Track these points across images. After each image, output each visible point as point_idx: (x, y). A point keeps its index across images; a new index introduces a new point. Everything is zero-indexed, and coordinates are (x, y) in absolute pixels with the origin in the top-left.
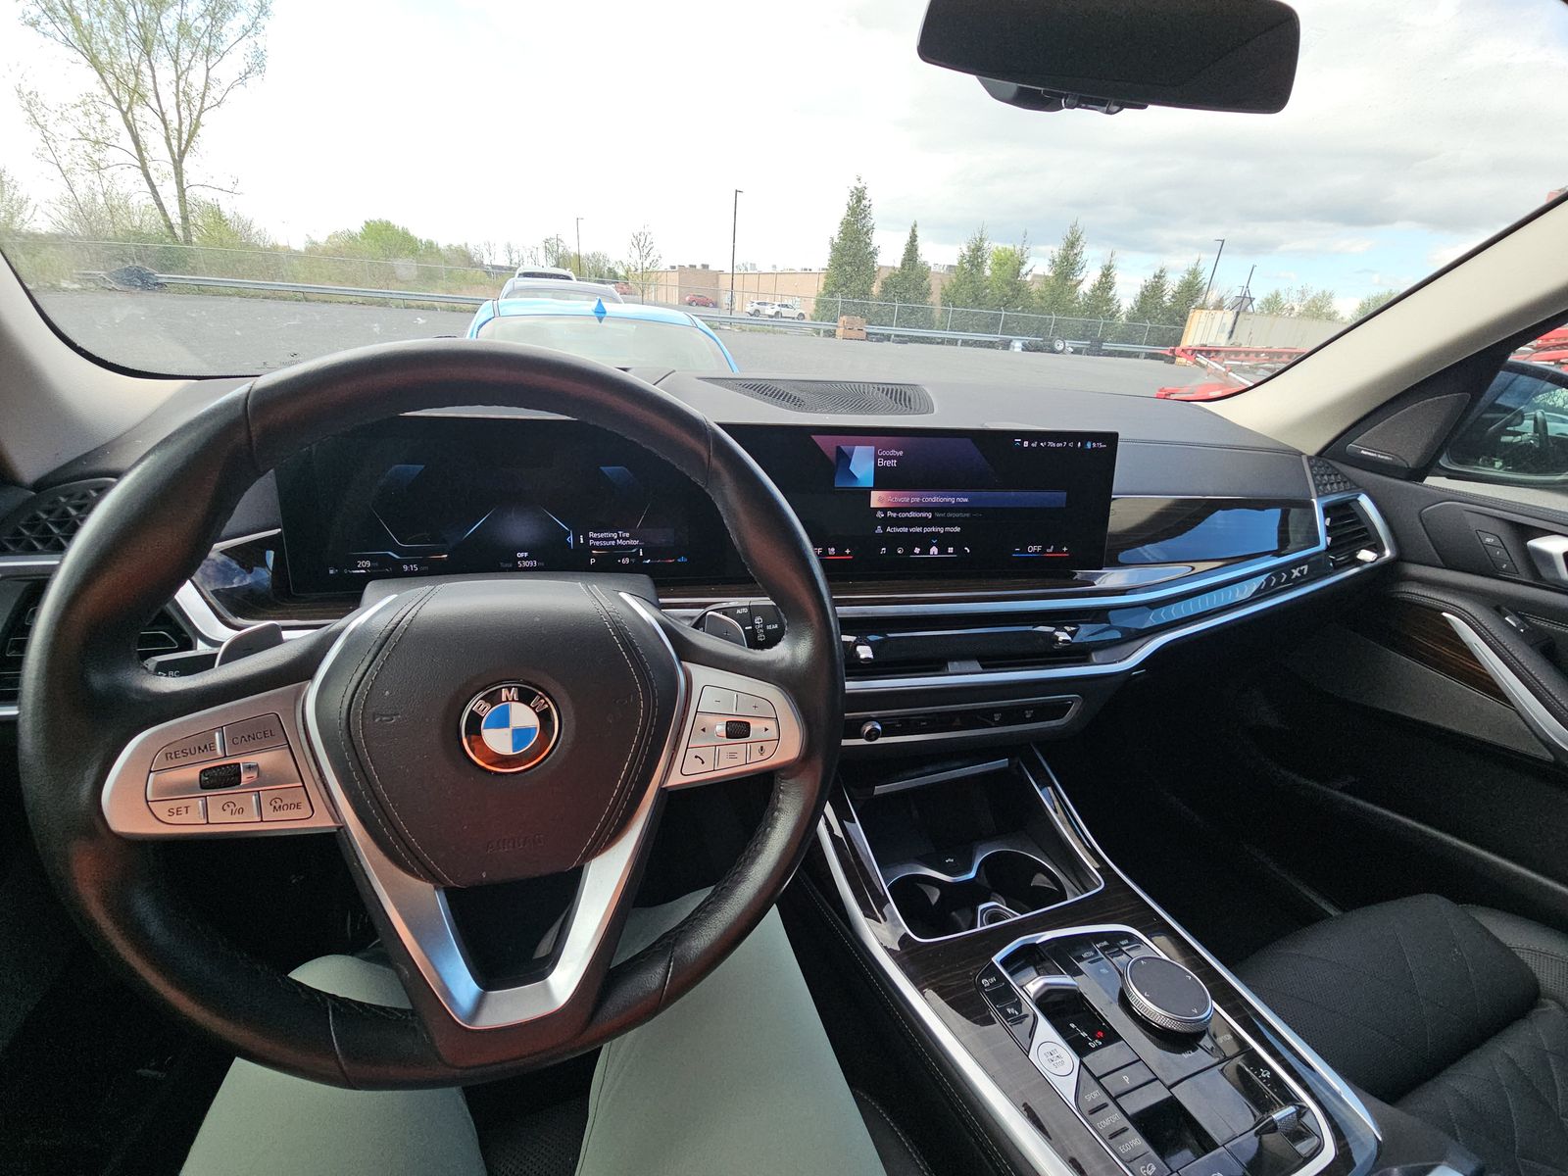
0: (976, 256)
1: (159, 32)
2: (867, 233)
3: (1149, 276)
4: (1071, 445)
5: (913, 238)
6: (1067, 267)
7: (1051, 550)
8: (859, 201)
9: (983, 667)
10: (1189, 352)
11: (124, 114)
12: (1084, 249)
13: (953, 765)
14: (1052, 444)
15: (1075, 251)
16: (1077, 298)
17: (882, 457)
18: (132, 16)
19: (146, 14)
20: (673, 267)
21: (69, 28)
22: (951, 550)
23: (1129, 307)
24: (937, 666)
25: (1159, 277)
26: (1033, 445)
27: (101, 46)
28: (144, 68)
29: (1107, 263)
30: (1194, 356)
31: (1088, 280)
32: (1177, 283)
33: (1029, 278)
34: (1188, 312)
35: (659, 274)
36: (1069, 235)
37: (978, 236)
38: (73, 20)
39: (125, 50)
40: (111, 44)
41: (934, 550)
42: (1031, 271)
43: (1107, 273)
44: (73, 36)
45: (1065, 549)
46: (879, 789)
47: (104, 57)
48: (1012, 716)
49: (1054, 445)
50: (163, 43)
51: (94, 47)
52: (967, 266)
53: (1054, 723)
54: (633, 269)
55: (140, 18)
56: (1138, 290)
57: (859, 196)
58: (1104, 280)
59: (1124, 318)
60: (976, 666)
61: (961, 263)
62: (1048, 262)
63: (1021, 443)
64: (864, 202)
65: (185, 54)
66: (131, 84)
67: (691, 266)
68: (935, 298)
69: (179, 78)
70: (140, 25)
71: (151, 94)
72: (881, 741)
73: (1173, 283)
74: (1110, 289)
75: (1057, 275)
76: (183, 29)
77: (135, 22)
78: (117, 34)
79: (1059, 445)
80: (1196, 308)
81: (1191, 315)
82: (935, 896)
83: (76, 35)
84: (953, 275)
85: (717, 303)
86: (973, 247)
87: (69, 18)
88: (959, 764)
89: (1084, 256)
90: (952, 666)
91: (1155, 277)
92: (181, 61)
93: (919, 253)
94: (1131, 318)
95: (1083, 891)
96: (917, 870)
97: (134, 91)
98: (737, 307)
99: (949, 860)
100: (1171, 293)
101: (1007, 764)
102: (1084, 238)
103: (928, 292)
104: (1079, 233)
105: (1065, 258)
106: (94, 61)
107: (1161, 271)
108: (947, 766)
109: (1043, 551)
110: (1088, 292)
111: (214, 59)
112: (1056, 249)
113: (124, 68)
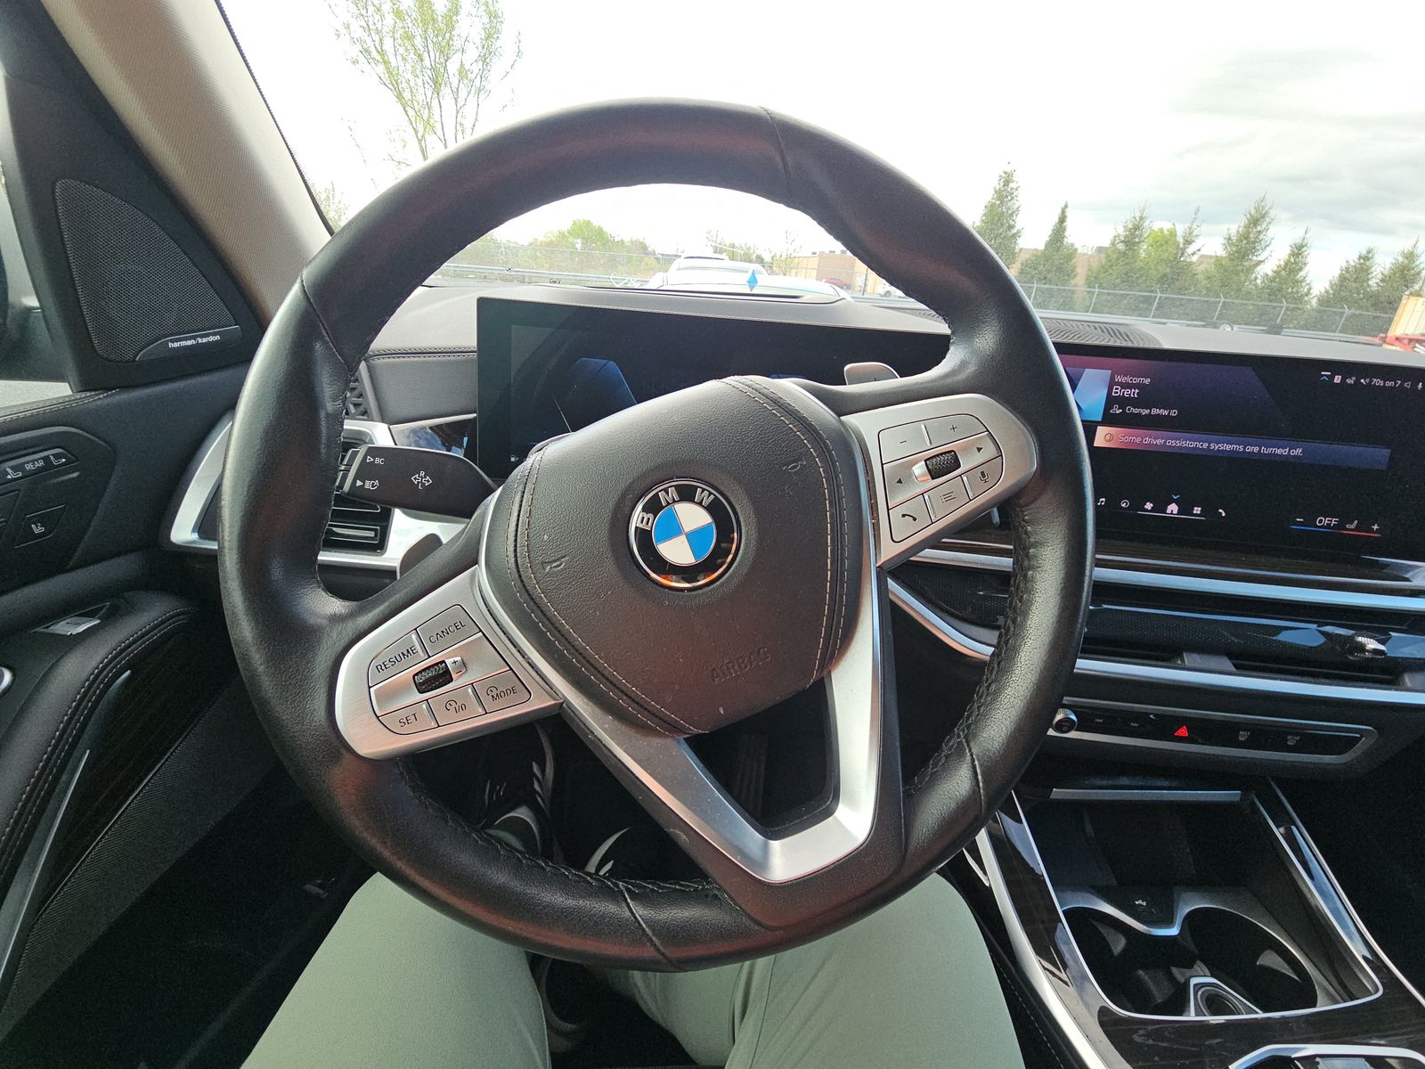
0: (1132, 237)
1: (446, 75)
2: (1011, 215)
3: (1353, 258)
4: (1407, 385)
5: (1062, 219)
6: (1245, 247)
7: (1353, 526)
8: (1007, 183)
9: (1236, 667)
10: (1406, 342)
11: (420, 141)
12: (1271, 226)
13: (1159, 783)
14: (1378, 382)
15: (1259, 228)
16: (1256, 278)
17: (1118, 384)
18: (427, 62)
19: (437, 60)
20: (814, 253)
21: (381, 69)
22: (1197, 510)
23: (1323, 290)
24: (1166, 653)
25: (1366, 258)
26: (1349, 381)
27: (405, 85)
28: (435, 103)
29: (1299, 241)
30: (1411, 346)
31: (1270, 260)
32: (1388, 266)
33: (1195, 259)
34: (1400, 299)
35: (801, 260)
36: (1253, 211)
37: (1138, 215)
38: (384, 62)
39: (421, 90)
40: (412, 84)
41: (1173, 508)
42: (1199, 250)
43: (1298, 251)
44: (385, 77)
45: (1376, 527)
46: (1058, 793)
47: (407, 95)
48: (1263, 737)
49: (1382, 383)
50: (448, 85)
51: (400, 86)
52: (1121, 247)
53: (1327, 759)
54: (778, 256)
55: (433, 64)
56: (1337, 273)
57: (1007, 179)
58: (1292, 260)
59: (1314, 302)
60: (1227, 664)
61: (1113, 244)
62: (1223, 241)
63: (1331, 378)
64: (1011, 185)
65: (463, 93)
66: (425, 117)
67: (831, 252)
68: (1079, 281)
69: (458, 112)
70: (433, 69)
71: (438, 126)
72: (1073, 734)
73: (1383, 264)
74: (1301, 269)
75: (1231, 257)
76: (463, 73)
77: (430, 67)
78: (417, 76)
79: (1389, 384)
80: (1411, 294)
81: (1403, 302)
82: (1118, 944)
83: (387, 75)
84: (1103, 256)
85: (850, 285)
86: (1130, 226)
87: (381, 60)
88: (1166, 784)
89: (1270, 233)
90: (1189, 659)
91: (1360, 257)
92: (459, 100)
93: (1067, 234)
94: (1325, 301)
95: (1346, 997)
96: (1096, 904)
97: (427, 122)
98: (869, 289)
99: (1140, 902)
100: (1380, 276)
101: (1238, 799)
102: (1272, 213)
103: (1071, 274)
104: (1266, 209)
105: (1245, 236)
106: (399, 96)
107: (1369, 252)
108: (1150, 782)
109: (1341, 526)
110: (1270, 273)
111: (482, 95)
112: (1234, 228)
113: (421, 104)
